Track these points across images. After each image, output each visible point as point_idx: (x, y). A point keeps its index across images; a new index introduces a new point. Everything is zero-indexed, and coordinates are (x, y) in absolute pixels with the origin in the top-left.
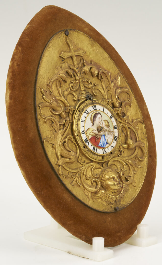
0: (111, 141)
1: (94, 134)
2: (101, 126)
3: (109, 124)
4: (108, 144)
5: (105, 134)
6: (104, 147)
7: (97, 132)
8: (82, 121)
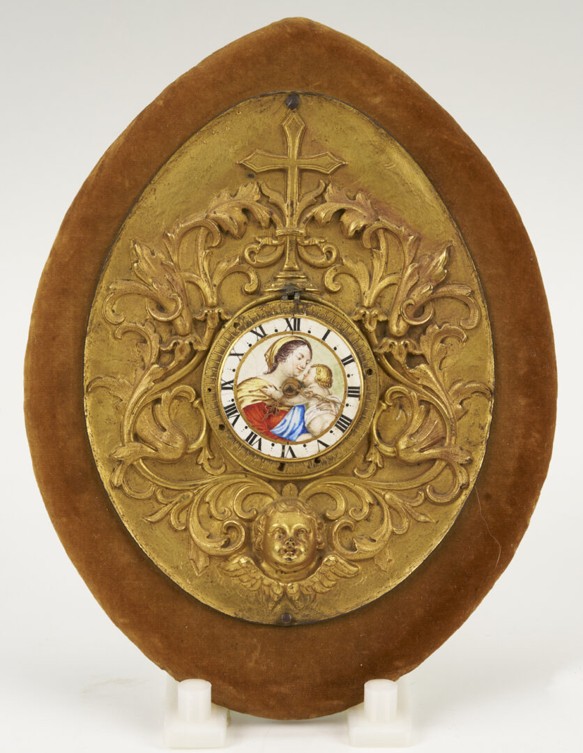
0: (323, 426)
1: (264, 397)
2: (300, 378)
3: (333, 378)
4: (308, 432)
5: (307, 404)
6: (289, 440)
7: (278, 395)
8: (233, 352)
